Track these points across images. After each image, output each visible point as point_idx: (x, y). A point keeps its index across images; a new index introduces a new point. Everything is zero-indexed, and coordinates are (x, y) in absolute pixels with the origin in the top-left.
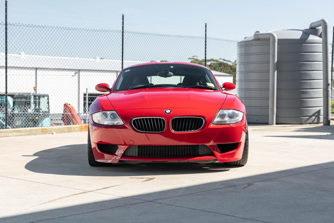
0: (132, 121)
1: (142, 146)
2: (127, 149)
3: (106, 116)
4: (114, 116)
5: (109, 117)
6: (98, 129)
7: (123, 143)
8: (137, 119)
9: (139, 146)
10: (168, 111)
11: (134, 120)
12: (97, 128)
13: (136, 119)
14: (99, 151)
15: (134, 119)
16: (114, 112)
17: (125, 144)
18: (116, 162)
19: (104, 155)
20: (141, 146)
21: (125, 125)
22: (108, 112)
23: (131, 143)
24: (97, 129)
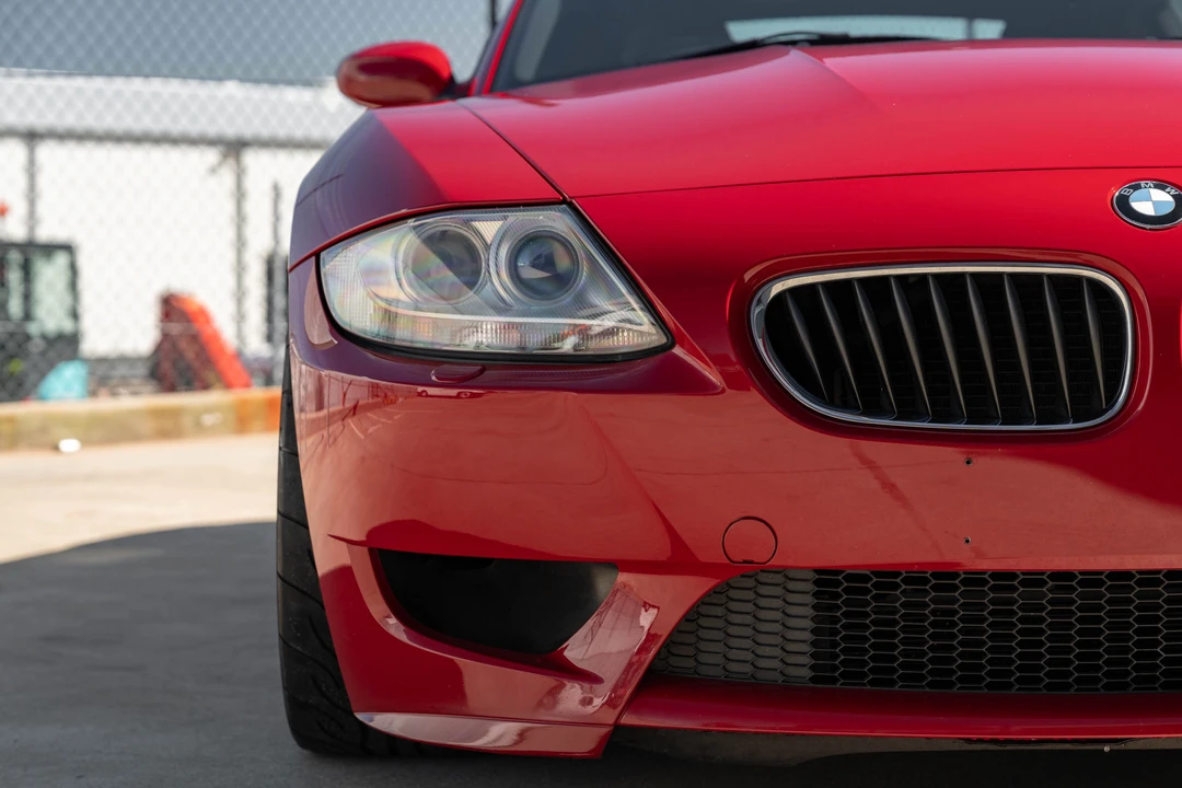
0: (757, 311)
1: (866, 578)
2: (692, 617)
3: (464, 261)
4: (545, 262)
5: (498, 279)
6: (382, 399)
7: (660, 549)
8: (812, 286)
9: (827, 580)
10: (1152, 201)
11: (780, 295)
12: (374, 390)
13: (793, 291)
14: (393, 626)
15: (778, 288)
16: (557, 221)
17: (679, 560)
18: (583, 743)
19: (456, 675)
20: (849, 578)
21: (678, 351)
22: (489, 227)
23: (751, 543)
24: (370, 407)
